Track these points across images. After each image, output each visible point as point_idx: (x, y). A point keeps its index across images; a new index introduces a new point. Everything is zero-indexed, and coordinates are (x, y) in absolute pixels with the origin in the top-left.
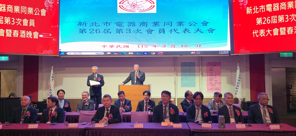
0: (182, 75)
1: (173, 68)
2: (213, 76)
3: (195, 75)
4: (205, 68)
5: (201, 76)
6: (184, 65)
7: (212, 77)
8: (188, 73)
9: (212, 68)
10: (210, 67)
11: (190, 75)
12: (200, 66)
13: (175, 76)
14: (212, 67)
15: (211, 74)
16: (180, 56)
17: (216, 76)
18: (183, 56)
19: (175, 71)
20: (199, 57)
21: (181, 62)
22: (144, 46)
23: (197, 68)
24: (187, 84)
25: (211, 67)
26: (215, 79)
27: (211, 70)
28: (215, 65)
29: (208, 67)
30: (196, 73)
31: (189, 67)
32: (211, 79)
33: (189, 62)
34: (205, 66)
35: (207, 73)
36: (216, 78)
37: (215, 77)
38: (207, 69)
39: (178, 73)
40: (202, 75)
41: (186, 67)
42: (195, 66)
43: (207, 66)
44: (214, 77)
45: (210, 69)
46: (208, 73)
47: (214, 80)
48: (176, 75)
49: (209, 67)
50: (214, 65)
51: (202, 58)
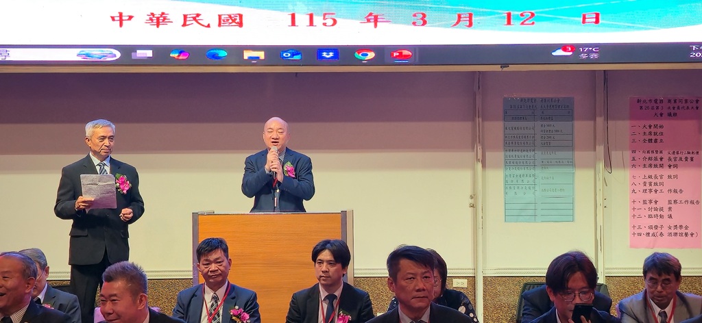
0: (508, 164)
1: (467, 125)
2: (661, 166)
3: (571, 164)
4: (622, 128)
5: (601, 165)
6: (517, 111)
7: (658, 172)
8: (539, 155)
9: (656, 126)
10: (647, 123)
11: (545, 165)
12: (600, 120)
13: (474, 169)
14: (659, 123)
15: (653, 155)
16: (497, 68)
17: (676, 166)
18: (512, 68)
19: (477, 141)
20: (594, 71)
21: (505, 98)
22: (318, 20)
23: (581, 127)
24: (532, 207)
25: (653, 123)
26: (669, 184)
27: (653, 140)
28: (672, 112)
29: (635, 123)
30: (579, 155)
31: (545, 123)
32: (653, 181)
33: (544, 100)
34: (624, 119)
35: (634, 152)
36: (676, 176)
37: (673, 172)
38: (634, 134)
39: (488, 154)
40: (609, 164)
41: (530, 124)
42: (573, 119)
43: (633, 117)
44: (666, 172)
45: (647, 131)
46: (639, 155)
47: (665, 189)
48: (480, 165)
49: (643, 123)
50: (665, 112)
51: (606, 80)
